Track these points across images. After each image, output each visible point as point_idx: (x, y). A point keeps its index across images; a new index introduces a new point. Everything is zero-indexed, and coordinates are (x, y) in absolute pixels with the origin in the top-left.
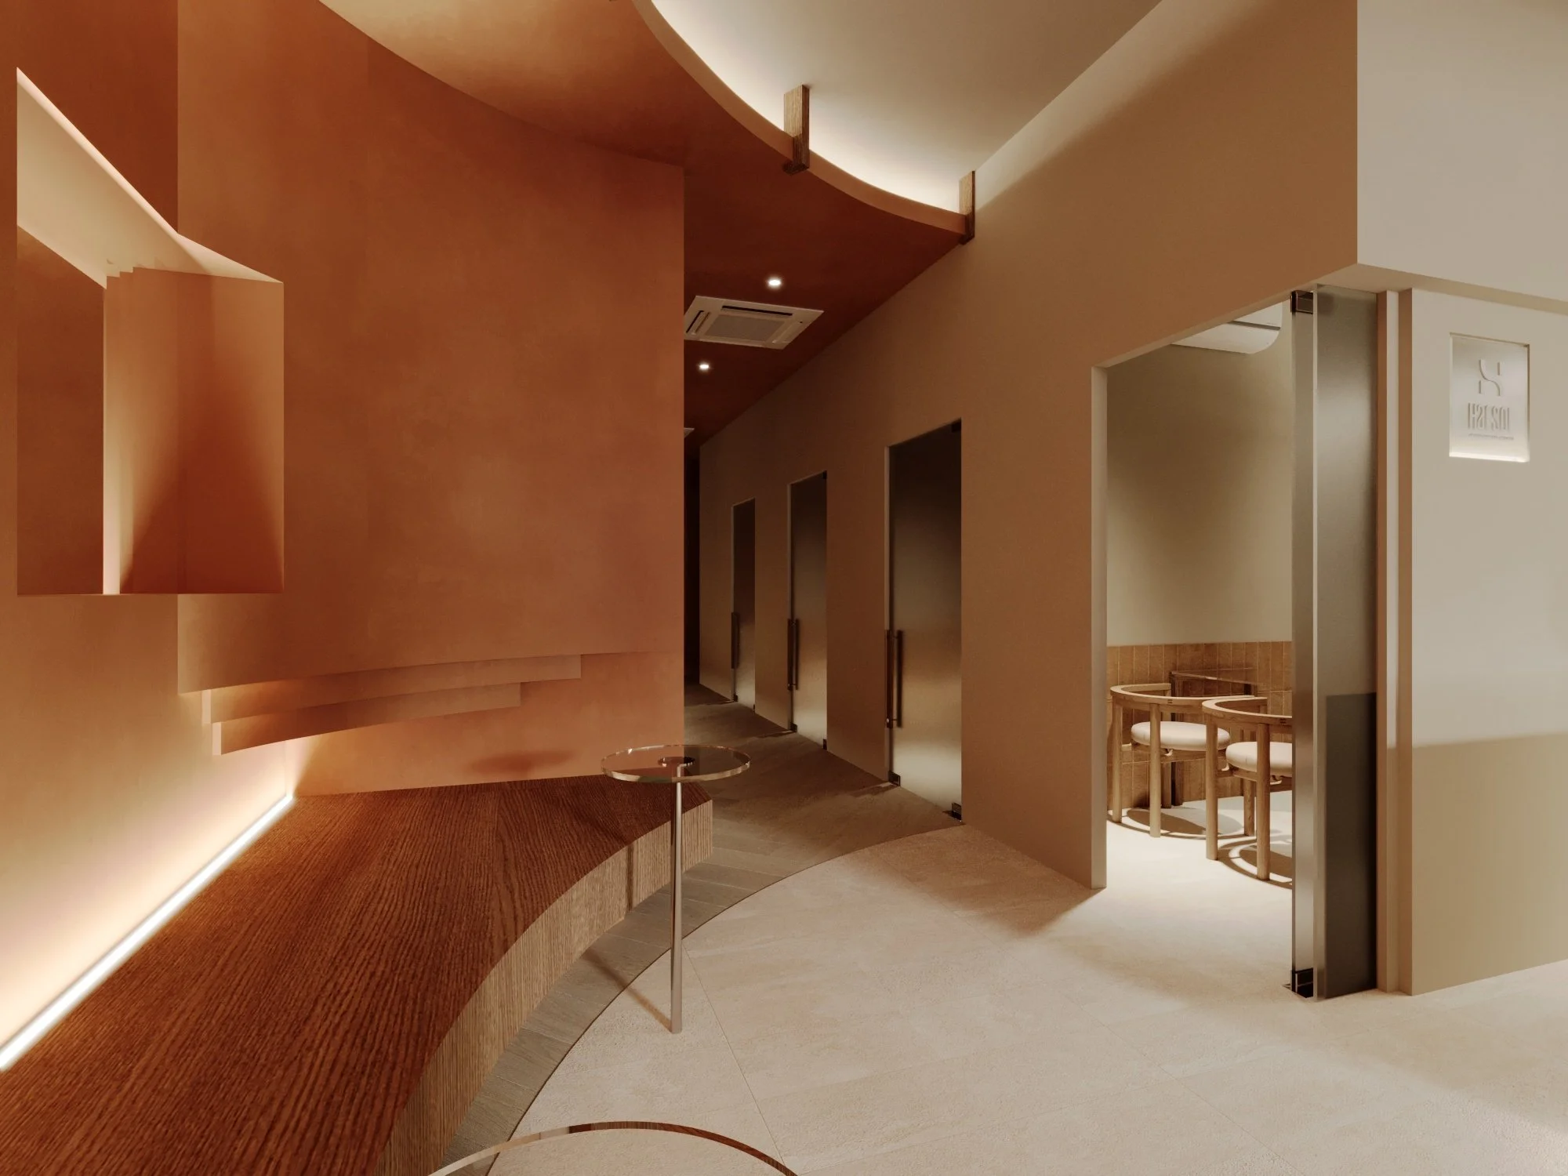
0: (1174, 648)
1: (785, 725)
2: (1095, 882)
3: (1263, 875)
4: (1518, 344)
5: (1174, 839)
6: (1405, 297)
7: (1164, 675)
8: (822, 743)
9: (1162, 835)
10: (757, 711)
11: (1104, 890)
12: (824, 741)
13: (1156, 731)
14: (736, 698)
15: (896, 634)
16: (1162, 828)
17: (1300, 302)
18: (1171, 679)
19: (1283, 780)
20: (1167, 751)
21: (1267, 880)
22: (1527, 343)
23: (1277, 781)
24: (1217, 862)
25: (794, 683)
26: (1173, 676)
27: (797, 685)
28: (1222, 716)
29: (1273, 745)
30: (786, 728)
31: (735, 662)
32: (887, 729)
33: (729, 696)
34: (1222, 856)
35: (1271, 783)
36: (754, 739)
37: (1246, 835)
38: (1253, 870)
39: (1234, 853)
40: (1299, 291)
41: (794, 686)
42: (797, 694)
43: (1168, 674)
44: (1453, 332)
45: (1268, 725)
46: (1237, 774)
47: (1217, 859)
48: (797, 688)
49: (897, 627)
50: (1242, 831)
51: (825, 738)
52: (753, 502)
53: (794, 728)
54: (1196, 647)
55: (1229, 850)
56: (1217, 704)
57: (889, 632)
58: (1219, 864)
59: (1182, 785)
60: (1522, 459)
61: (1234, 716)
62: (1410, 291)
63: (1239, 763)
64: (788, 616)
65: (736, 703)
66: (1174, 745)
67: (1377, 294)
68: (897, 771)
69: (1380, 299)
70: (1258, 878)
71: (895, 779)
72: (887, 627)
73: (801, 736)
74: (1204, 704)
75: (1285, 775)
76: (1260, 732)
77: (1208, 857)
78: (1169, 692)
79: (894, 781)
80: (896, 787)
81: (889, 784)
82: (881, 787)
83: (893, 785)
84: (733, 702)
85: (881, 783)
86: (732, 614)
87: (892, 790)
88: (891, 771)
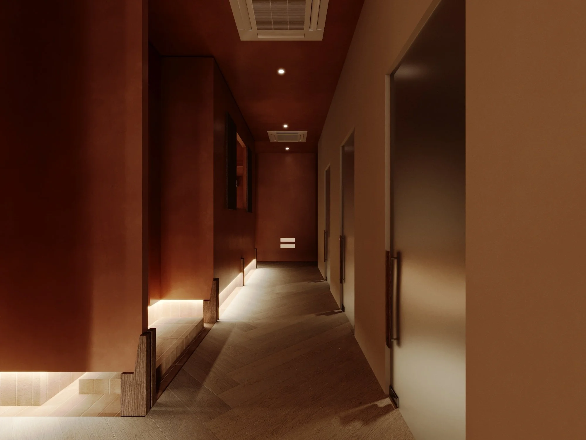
1: (339, 304)
10: (331, 290)
14: (326, 279)
25: (343, 278)
30: (339, 307)
31: (326, 258)
32: (387, 349)
33: (324, 277)
42: (344, 286)
48: (344, 282)
49: (397, 249)
53: (343, 308)
57: (388, 252)
64: (341, 233)
72: (387, 248)
73: (345, 315)
79: (395, 399)
80: (394, 409)
81: (387, 401)
82: (379, 406)
83: (392, 404)
84: (325, 281)
85: (380, 399)
86: (325, 231)
87: (387, 416)
88: (391, 387)
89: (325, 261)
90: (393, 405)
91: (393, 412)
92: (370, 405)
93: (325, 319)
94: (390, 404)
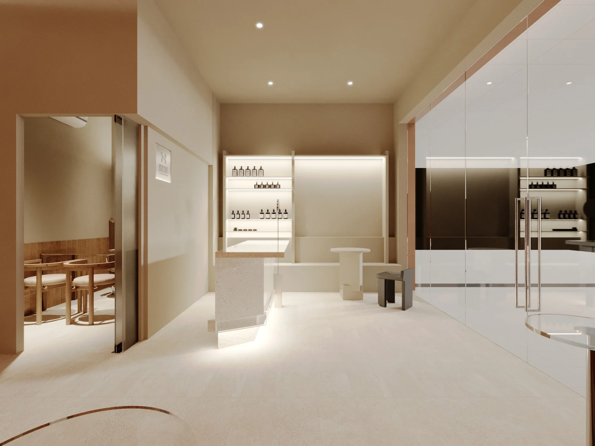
0: (42, 243)
2: (18, 350)
3: (91, 323)
4: (169, 150)
5: (49, 323)
6: (146, 128)
7: (37, 255)
9: (43, 323)
11: (23, 352)
13: (39, 280)
16: (42, 321)
17: (117, 119)
18: (41, 257)
19: (98, 287)
20: (44, 287)
21: (93, 324)
22: (170, 150)
23: (95, 288)
24: (71, 325)
26: (43, 256)
28: (74, 267)
29: (95, 275)
34: (72, 322)
35: (94, 289)
37: (78, 313)
38: (87, 323)
39: (77, 320)
40: (117, 116)
43: (39, 255)
44: (157, 143)
45: (93, 267)
46: (79, 289)
50: (77, 312)
54: (52, 243)
55: (75, 320)
56: (70, 263)
59: (46, 302)
60: (169, 182)
61: (79, 266)
62: (147, 127)
63: (79, 284)
66: (47, 284)
67: (138, 125)
69: (139, 126)
70: (89, 325)
74: (64, 264)
75: (99, 285)
76: (90, 270)
77: (68, 324)
78: (41, 262)
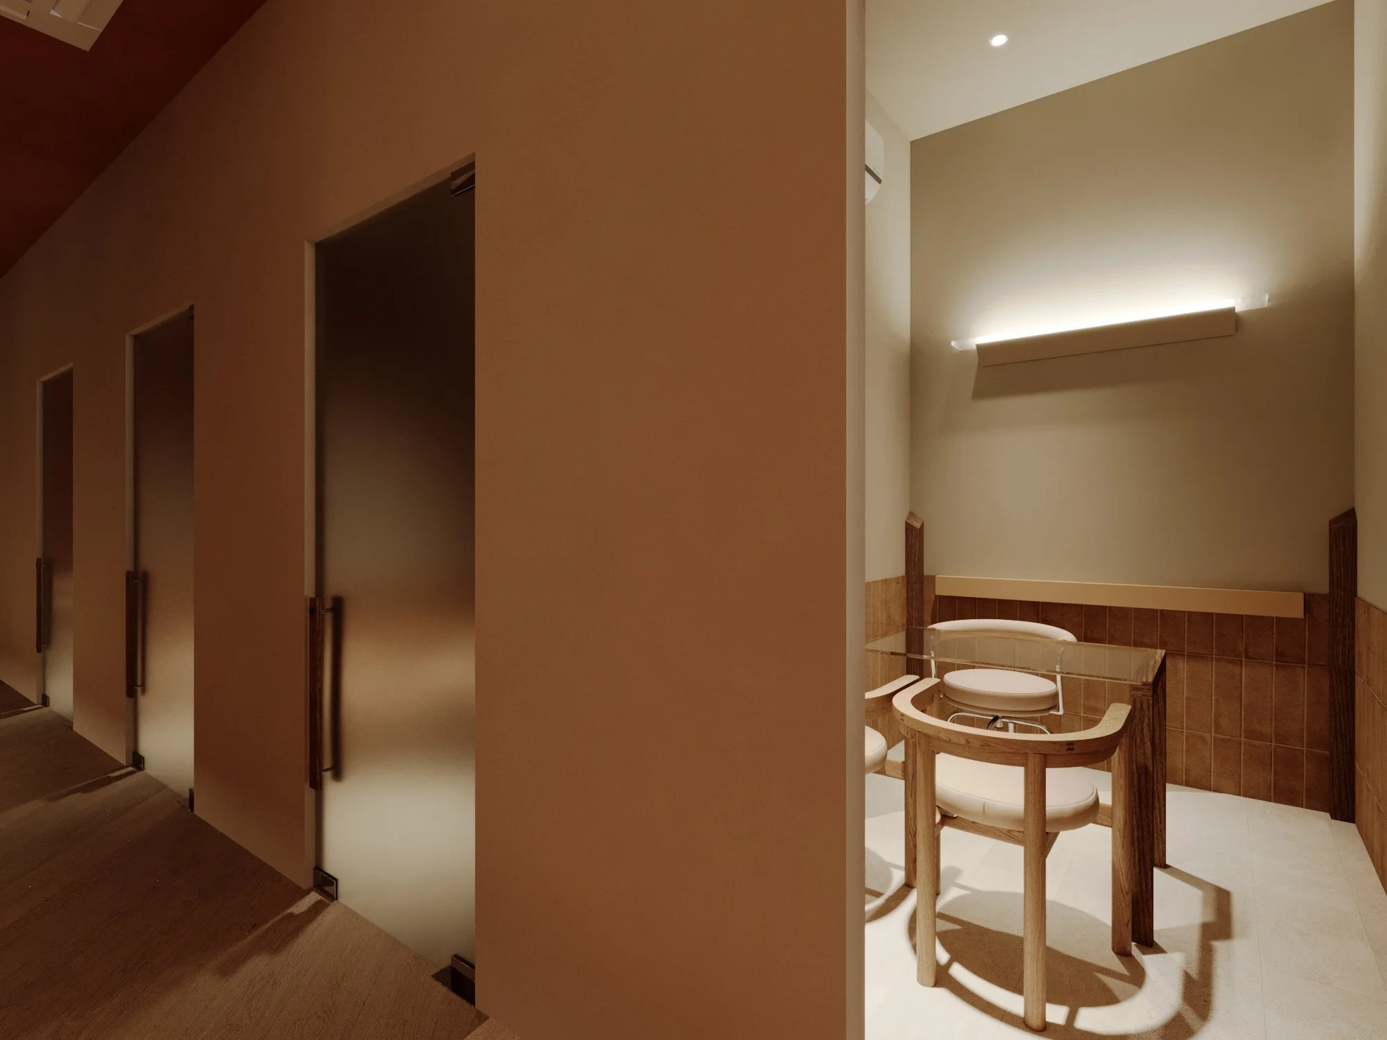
1: (121, 756)
8: (187, 796)
10: (77, 728)
12: (191, 791)
14: (45, 701)
15: (328, 605)
24: (936, 990)
25: (139, 682)
27: (143, 685)
30: (124, 762)
31: (43, 641)
32: (309, 793)
33: (33, 696)
36: (36, 805)
41: (139, 689)
42: (143, 701)
45: (1045, 754)
47: (936, 985)
48: (143, 692)
49: (332, 589)
51: (192, 785)
52: (69, 375)
53: (138, 761)
57: (313, 601)
58: (942, 993)
64: (129, 566)
65: (45, 710)
68: (331, 867)
71: (326, 884)
72: (309, 591)
73: (150, 777)
77: (921, 981)
79: (326, 888)
80: (329, 905)
81: (314, 897)
82: (296, 913)
83: (323, 898)
84: (39, 708)
85: (295, 902)
86: (39, 560)
87: (319, 919)
88: (318, 868)
89: (39, 650)
90: (325, 900)
91: (327, 910)
92: (276, 919)
93: (79, 803)
94: (319, 901)
